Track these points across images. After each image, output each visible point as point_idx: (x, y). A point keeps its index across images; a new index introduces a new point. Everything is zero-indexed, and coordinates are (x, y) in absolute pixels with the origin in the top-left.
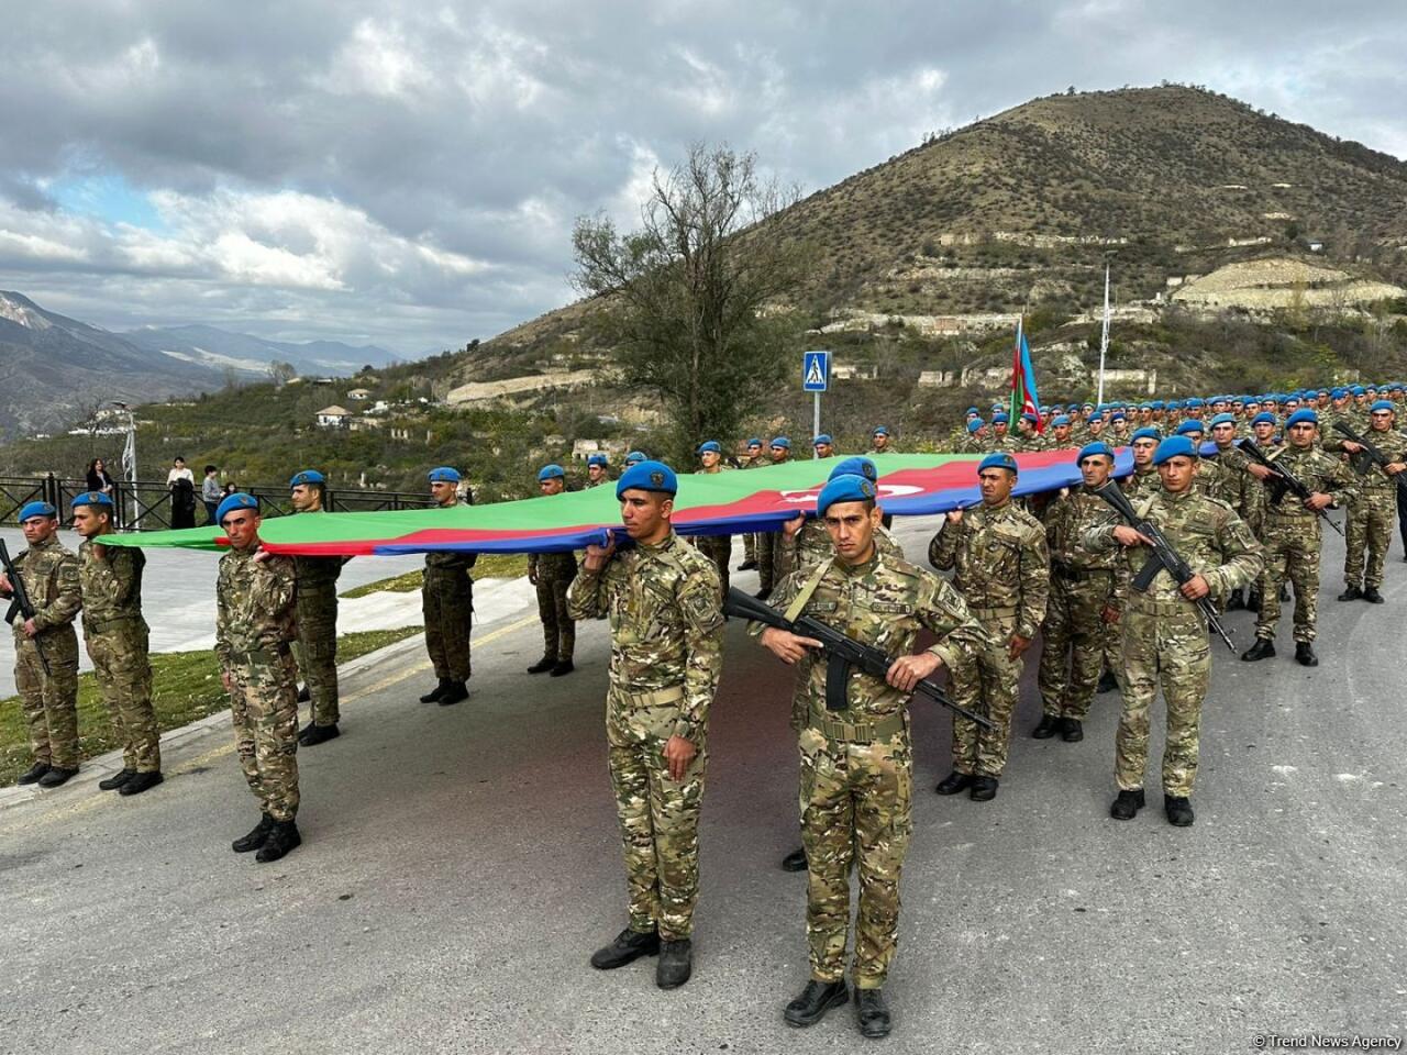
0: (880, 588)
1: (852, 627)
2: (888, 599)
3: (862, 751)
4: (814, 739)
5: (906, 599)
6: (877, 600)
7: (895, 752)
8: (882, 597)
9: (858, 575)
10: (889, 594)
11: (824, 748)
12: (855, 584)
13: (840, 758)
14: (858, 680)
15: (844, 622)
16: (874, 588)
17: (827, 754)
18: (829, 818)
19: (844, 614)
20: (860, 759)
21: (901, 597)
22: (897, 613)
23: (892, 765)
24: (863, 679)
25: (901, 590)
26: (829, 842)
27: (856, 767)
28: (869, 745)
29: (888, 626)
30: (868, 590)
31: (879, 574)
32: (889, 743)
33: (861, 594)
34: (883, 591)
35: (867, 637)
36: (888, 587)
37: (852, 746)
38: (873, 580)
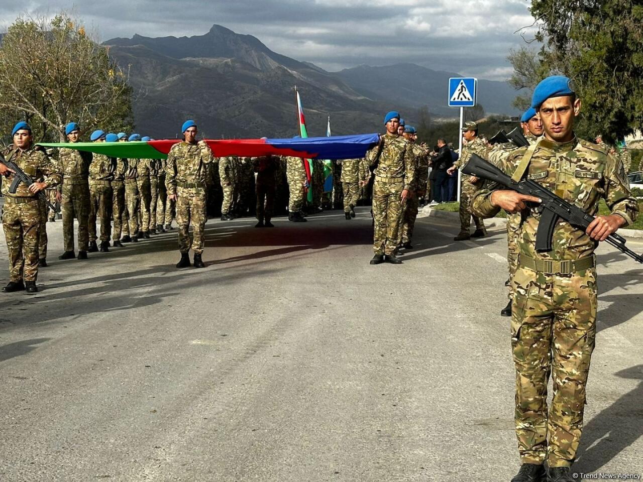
0: (579, 161)
1: (560, 188)
2: (586, 169)
3: (565, 281)
4: (526, 274)
5: (597, 169)
6: (578, 169)
7: (588, 282)
8: (581, 167)
9: (564, 151)
10: (586, 164)
11: (534, 280)
12: (561, 158)
13: (548, 287)
14: (563, 227)
15: (553, 185)
16: (575, 160)
17: (536, 285)
18: (535, 334)
19: (554, 179)
20: (563, 287)
21: (594, 167)
22: (592, 179)
23: (587, 292)
24: (567, 227)
25: (594, 162)
26: (536, 353)
27: (560, 293)
28: (570, 277)
29: (586, 187)
30: (571, 162)
31: (578, 151)
32: (584, 276)
33: (566, 165)
34: (582, 163)
35: (571, 195)
36: (585, 160)
37: (558, 278)
38: (574, 155)
